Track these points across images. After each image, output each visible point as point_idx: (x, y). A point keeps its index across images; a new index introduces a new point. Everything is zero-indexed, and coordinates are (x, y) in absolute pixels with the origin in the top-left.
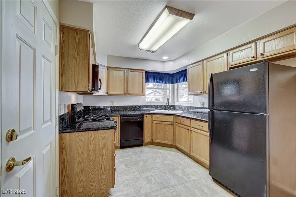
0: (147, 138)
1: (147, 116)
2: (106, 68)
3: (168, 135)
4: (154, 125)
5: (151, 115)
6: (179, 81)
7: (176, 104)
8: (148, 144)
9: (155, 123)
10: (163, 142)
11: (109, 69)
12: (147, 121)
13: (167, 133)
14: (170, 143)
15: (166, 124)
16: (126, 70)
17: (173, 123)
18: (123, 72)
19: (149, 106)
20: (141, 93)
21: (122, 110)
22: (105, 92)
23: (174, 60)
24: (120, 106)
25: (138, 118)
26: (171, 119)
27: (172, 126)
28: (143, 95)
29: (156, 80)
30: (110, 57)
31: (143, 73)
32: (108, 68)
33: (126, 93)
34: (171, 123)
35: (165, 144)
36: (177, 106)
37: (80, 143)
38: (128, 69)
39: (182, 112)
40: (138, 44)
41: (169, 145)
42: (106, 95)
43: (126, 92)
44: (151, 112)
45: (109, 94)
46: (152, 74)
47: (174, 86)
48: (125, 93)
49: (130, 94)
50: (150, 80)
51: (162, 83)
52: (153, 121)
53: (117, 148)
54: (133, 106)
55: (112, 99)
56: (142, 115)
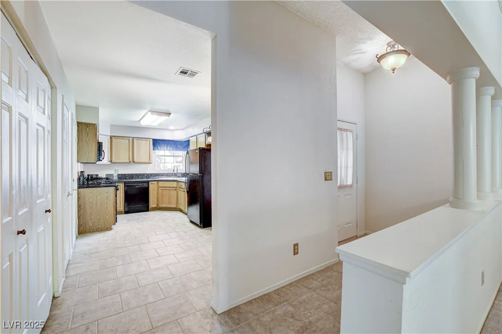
0: (152, 203)
1: (153, 182)
2: (109, 137)
4: (160, 191)
5: (157, 182)
8: (154, 209)
9: (161, 189)
10: (168, 206)
11: (112, 137)
12: (153, 188)
13: (172, 198)
14: (174, 206)
15: (170, 190)
18: (127, 141)
19: (158, 174)
21: (128, 178)
22: (109, 161)
23: (182, 129)
24: (125, 174)
25: (144, 184)
26: (174, 184)
27: (176, 190)
28: (150, 163)
30: (113, 127)
31: (149, 141)
34: (175, 188)
35: (170, 208)
37: (91, 195)
38: (134, 138)
40: (140, 121)
41: (174, 208)
42: (110, 163)
43: (131, 160)
44: (157, 179)
45: (112, 162)
48: (130, 162)
49: (135, 162)
50: (159, 147)
51: (173, 150)
52: (158, 187)
54: (140, 174)
55: (116, 167)
56: (148, 182)
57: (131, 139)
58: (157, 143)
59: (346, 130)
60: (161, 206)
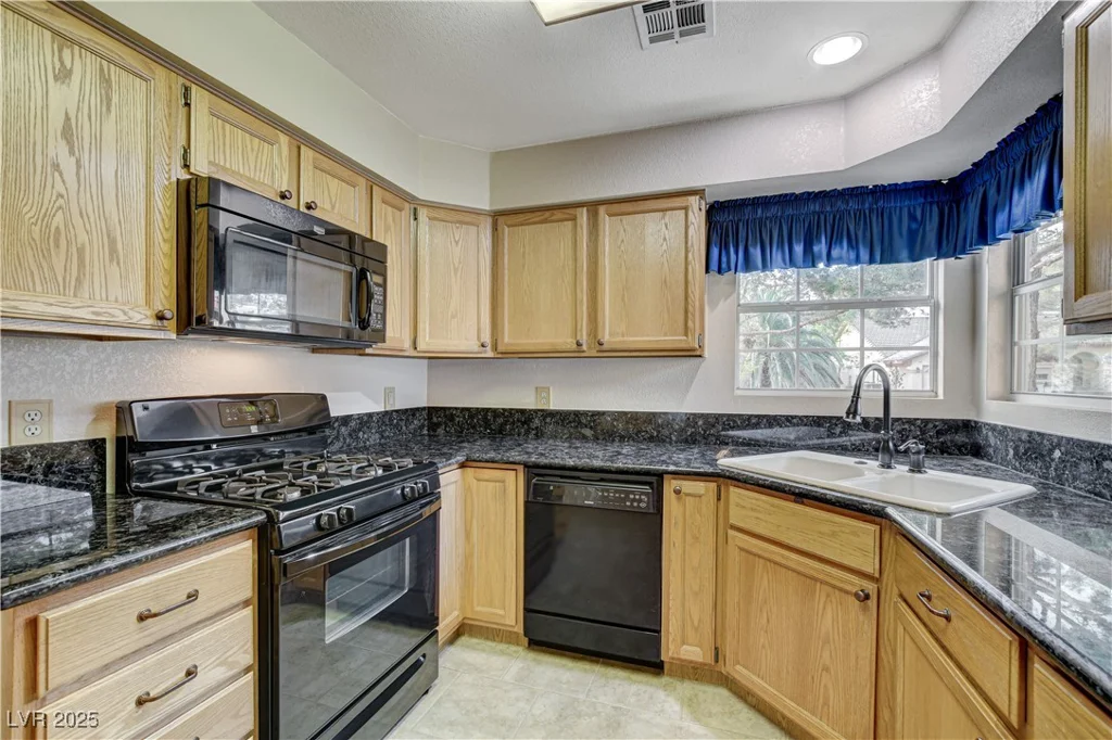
1: (688, 486)
2: (489, 220)
3: (826, 669)
4: (734, 557)
5: (713, 486)
6: (1001, 218)
7: (993, 413)
9: (741, 549)
11: (502, 221)
12: (683, 517)
13: (826, 654)
15: (815, 579)
16: (583, 216)
17: (871, 587)
18: (570, 224)
19: (750, 416)
20: (676, 340)
22: (479, 338)
24: (578, 412)
25: (628, 493)
27: (865, 609)
29: (799, 249)
31: (686, 209)
32: (498, 217)
33: (584, 338)
34: (857, 584)
36: (993, 428)
38: (598, 203)
39: (1025, 489)
42: (490, 354)
43: (584, 335)
45: (500, 348)
46: (774, 210)
47: (975, 271)
48: (579, 344)
49: (605, 347)
50: (756, 253)
51: (858, 261)
52: (724, 530)
57: (584, 214)
60: (739, 672)
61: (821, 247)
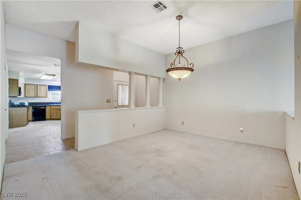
0: (47, 117)
1: (48, 106)
2: (24, 85)
3: (58, 114)
4: (52, 111)
5: (50, 106)
8: (48, 119)
10: (56, 118)
11: (26, 85)
12: (48, 109)
14: (59, 118)
15: (57, 110)
18: (34, 86)
20: (45, 96)
24: (33, 103)
28: (47, 97)
30: (26, 79)
31: (46, 86)
34: (59, 109)
38: (38, 85)
40: (40, 77)
43: (36, 96)
45: (25, 96)
46: (53, 87)
49: (38, 97)
50: (52, 90)
52: (51, 109)
53: (30, 121)
54: (41, 103)
55: (28, 99)
56: (45, 107)
57: (36, 85)
58: (51, 88)
59: (125, 85)
60: (52, 118)
61: (57, 90)
